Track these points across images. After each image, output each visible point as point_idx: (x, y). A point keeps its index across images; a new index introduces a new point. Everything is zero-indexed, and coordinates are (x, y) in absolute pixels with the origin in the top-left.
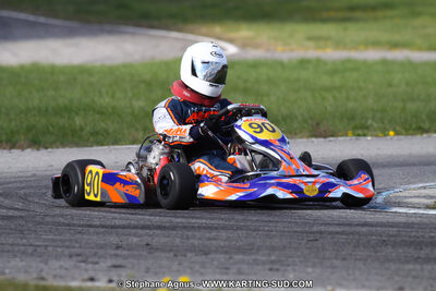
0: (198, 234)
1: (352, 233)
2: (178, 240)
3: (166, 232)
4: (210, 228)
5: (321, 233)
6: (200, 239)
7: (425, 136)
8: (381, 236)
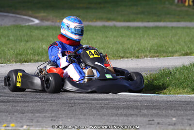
0: (20, 104)
1: (88, 104)
2: (10, 107)
3: (5, 104)
4: (25, 102)
5: (75, 103)
6: (20, 107)
7: (122, 59)
8: (101, 104)
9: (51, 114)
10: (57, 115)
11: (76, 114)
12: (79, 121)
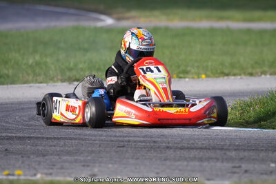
2: (29, 147)
5: (129, 141)
6: (44, 146)
7: (226, 78)
10: (96, 158)
11: (124, 158)
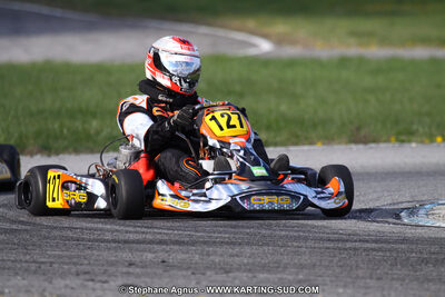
0: (220, 250)
1: (389, 251)
3: (184, 248)
4: (232, 243)
5: (355, 249)
6: (222, 255)
8: (421, 253)
9: (297, 274)
10: (312, 278)
11: (357, 277)
12: (365, 294)
